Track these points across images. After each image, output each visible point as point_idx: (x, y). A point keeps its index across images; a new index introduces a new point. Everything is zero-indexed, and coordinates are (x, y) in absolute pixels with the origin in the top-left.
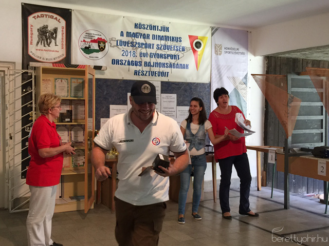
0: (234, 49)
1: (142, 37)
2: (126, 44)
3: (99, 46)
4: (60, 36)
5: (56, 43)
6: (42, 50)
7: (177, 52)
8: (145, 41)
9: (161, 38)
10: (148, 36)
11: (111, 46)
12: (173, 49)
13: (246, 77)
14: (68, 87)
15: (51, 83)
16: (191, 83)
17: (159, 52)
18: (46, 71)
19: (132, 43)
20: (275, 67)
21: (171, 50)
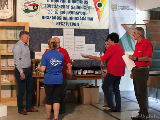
0: (125, 7)
1: (61, 1)
2: (51, 6)
3: (34, 8)
4: (10, 3)
5: (7, 7)
7: (85, 10)
8: (64, 4)
9: (74, 2)
10: (65, 1)
11: (41, 8)
12: (82, 8)
15: (4, 31)
16: (95, 29)
17: (73, 10)
19: (55, 5)
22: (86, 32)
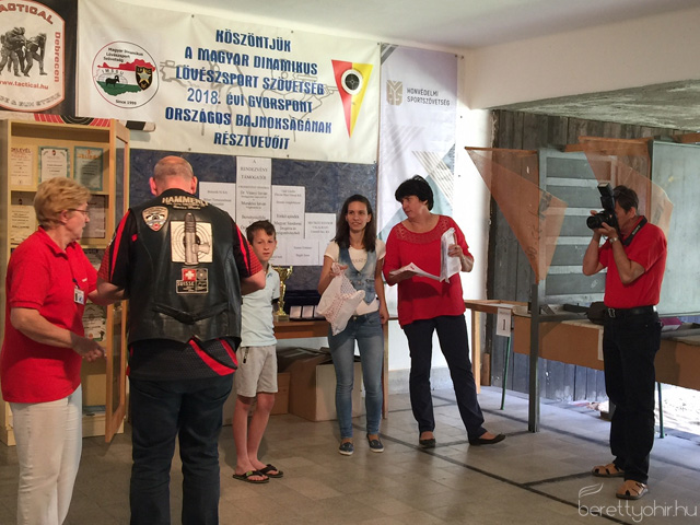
0: (427, 93)
1: (232, 61)
2: (196, 74)
3: (138, 78)
4: (53, 52)
5: (41, 69)
6: (10, 83)
7: (308, 96)
8: (238, 70)
9: (273, 64)
10: (245, 59)
11: (164, 79)
12: (298, 89)
13: (451, 153)
14: (68, 167)
15: (30, 157)
16: (335, 163)
17: (269, 94)
18: (20, 130)
19: (210, 73)
20: (513, 132)
21: (294, 91)
22: (308, 170)
